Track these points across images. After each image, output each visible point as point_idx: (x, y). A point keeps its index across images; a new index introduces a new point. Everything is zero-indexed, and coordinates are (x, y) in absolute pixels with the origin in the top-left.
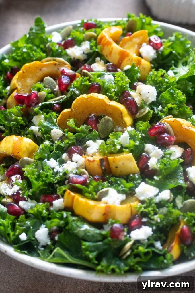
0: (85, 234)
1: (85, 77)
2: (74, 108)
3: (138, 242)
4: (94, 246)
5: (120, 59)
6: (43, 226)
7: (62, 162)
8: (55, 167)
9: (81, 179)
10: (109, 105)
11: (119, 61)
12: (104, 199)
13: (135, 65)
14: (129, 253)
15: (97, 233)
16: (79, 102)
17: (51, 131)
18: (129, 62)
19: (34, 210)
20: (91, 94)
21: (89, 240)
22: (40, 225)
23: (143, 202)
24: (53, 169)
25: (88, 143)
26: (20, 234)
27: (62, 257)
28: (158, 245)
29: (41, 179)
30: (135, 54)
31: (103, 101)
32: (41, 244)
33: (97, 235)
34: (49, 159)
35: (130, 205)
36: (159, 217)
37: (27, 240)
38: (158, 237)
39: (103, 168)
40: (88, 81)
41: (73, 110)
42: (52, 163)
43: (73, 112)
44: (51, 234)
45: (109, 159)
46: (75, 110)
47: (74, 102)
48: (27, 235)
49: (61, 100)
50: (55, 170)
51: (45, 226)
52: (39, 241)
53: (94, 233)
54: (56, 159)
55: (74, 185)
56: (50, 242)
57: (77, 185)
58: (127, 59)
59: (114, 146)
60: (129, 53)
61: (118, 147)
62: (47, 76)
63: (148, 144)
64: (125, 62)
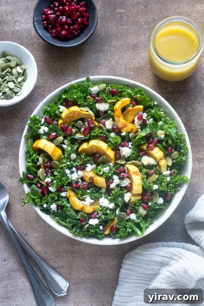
6: (54, 204)
7: (72, 172)
8: (68, 174)
13: (130, 133)
17: (71, 155)
21: (71, 218)
22: (54, 202)
23: (101, 206)
25: (88, 165)
26: (44, 204)
28: (101, 227)
32: (52, 210)
34: (66, 169)
35: (94, 207)
37: (46, 208)
38: (102, 224)
39: (91, 181)
45: (94, 179)
48: (47, 205)
54: (69, 170)
55: (73, 188)
59: (100, 171)
61: (102, 173)
63: (115, 176)
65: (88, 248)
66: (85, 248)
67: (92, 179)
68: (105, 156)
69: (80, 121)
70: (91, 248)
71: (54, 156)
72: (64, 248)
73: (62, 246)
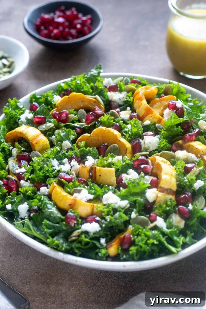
0: (50, 214)
1: (111, 116)
2: (93, 134)
3: (86, 233)
4: (52, 226)
5: (144, 114)
6: (26, 203)
7: (61, 164)
8: (55, 166)
9: (68, 177)
10: (120, 141)
11: (143, 115)
12: (75, 195)
13: (156, 122)
14: (74, 238)
15: (58, 217)
16: (98, 132)
17: (64, 142)
18: (151, 118)
19: (23, 189)
20: (109, 129)
21: (51, 220)
22: (25, 202)
24: (54, 166)
26: (7, 204)
27: (29, 227)
28: (103, 241)
29: (42, 171)
30: (158, 114)
31: (116, 136)
32: (20, 217)
33: (58, 218)
34: (53, 159)
35: (93, 205)
36: (109, 218)
37: (11, 210)
38: (105, 234)
39: (91, 174)
40: (112, 120)
41: (92, 136)
42: (55, 162)
43: (91, 138)
44: (29, 211)
45: (97, 169)
46: (93, 136)
47: (94, 130)
48: (12, 206)
49: (83, 126)
50: (54, 168)
51: (27, 203)
52: (19, 214)
53: (56, 215)
54: (58, 160)
55: (60, 179)
56: (28, 217)
57: (62, 180)
58: (150, 115)
60: (153, 112)
62: (83, 109)
64: (148, 117)
65: (73, 290)
66: (69, 289)
67: (93, 171)
68: (116, 145)
69: (82, 110)
70: (79, 290)
71: (36, 143)
72: (31, 288)
73: (28, 286)
